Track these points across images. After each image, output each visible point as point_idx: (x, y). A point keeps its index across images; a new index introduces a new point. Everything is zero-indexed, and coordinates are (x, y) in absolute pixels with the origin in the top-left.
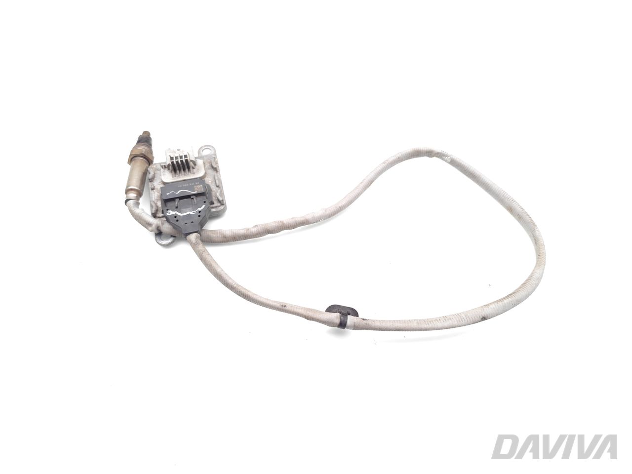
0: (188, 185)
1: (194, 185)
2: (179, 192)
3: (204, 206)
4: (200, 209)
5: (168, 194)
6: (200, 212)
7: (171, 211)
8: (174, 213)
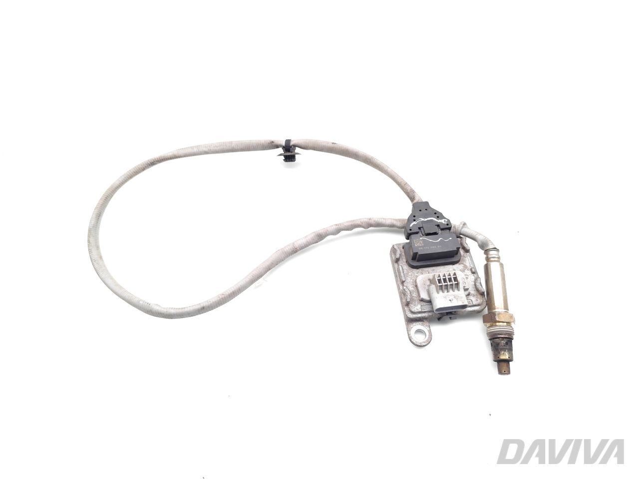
0: (431, 247)
1: (424, 246)
2: (440, 239)
3: (411, 226)
4: (415, 223)
5: (451, 238)
6: (414, 220)
7: (444, 223)
8: (440, 221)
